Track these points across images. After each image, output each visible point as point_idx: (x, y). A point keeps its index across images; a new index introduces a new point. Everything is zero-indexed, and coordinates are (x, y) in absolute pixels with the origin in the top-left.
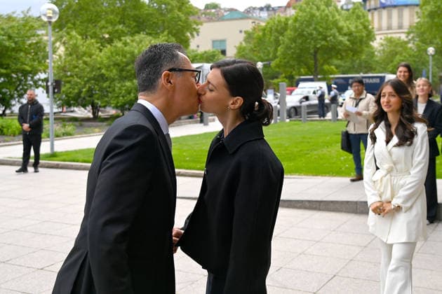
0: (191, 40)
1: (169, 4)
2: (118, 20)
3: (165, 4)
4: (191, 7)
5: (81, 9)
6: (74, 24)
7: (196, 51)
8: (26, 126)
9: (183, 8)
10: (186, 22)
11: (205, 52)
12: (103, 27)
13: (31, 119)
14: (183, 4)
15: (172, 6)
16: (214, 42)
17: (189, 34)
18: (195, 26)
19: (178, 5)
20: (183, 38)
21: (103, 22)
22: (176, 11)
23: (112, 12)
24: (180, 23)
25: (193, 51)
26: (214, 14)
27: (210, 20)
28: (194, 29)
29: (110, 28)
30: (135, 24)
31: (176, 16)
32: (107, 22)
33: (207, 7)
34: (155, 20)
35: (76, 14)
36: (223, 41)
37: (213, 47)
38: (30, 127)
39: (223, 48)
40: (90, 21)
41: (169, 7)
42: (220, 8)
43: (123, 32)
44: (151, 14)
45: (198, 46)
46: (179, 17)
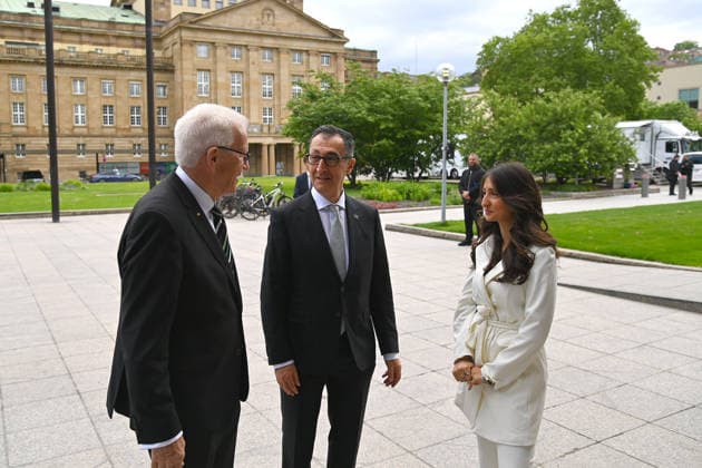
0: (647, 90)
1: (618, 49)
2: (553, 71)
3: (613, 49)
4: (649, 50)
5: (514, 62)
6: (504, 79)
7: (655, 103)
8: (466, 193)
9: (636, 53)
10: (640, 68)
11: (667, 105)
12: (536, 81)
13: (472, 185)
14: (637, 47)
15: (622, 52)
16: (680, 91)
17: (643, 84)
18: (652, 73)
19: (630, 49)
20: (636, 88)
21: (536, 76)
22: (627, 56)
23: (549, 62)
24: (631, 70)
25: (651, 104)
26: (687, 56)
27: (680, 64)
28: (652, 77)
29: (544, 82)
30: (576, 74)
31: (626, 62)
32: (540, 75)
33: (678, 47)
34: (600, 70)
35: (508, 68)
36: (696, 90)
37: (680, 98)
38: (470, 195)
39: (693, 99)
40: (522, 75)
41: (618, 52)
42: (697, 47)
43: (560, 85)
44: (595, 63)
45: (659, 98)
46: (630, 64)
